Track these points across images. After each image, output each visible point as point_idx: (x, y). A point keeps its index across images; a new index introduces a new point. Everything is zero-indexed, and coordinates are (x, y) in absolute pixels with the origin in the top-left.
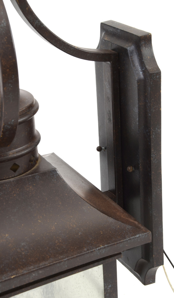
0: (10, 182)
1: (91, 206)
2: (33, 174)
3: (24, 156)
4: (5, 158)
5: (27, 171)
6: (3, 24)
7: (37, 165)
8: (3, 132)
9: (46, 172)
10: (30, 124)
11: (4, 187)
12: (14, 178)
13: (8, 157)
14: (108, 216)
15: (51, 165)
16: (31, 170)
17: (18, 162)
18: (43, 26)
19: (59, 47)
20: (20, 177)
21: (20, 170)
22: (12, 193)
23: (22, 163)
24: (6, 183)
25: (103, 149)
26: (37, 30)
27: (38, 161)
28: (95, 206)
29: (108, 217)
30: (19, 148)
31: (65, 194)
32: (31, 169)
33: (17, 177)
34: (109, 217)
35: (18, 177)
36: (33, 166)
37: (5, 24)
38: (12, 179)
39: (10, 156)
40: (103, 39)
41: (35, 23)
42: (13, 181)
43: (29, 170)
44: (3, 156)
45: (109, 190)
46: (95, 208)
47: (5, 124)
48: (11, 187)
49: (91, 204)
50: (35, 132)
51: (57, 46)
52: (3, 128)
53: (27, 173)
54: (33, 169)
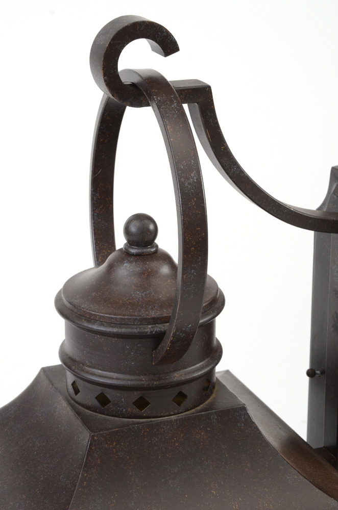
0: (171, 421)
1: (299, 474)
2: (208, 411)
3: (196, 381)
4: (167, 381)
5: (198, 405)
6: (193, 178)
7: (213, 396)
8: (172, 342)
9: (228, 410)
10: (209, 328)
11: (160, 430)
12: (178, 415)
13: (171, 380)
14: (329, 495)
15: (237, 398)
16: (205, 404)
17: (185, 390)
18: (245, 175)
19: (264, 208)
20: (186, 415)
21: (187, 403)
22: (173, 441)
23: (191, 392)
24: (164, 423)
25: (318, 374)
26: (234, 180)
27: (215, 390)
28: (305, 475)
29: (328, 497)
30: (190, 367)
31: (258, 449)
32: (204, 402)
33: (182, 414)
34: (330, 498)
35: (184, 414)
36: (207, 397)
37: (195, 178)
38: (173, 417)
39: (175, 379)
40: (335, 195)
41: (232, 170)
42: (176, 420)
43: (201, 404)
44: (164, 379)
45: (324, 447)
46: (306, 478)
47: (177, 330)
48: (172, 431)
49: (300, 471)
50: (215, 342)
51: (262, 206)
52: (173, 337)
53: (198, 408)
54: (207, 402)
